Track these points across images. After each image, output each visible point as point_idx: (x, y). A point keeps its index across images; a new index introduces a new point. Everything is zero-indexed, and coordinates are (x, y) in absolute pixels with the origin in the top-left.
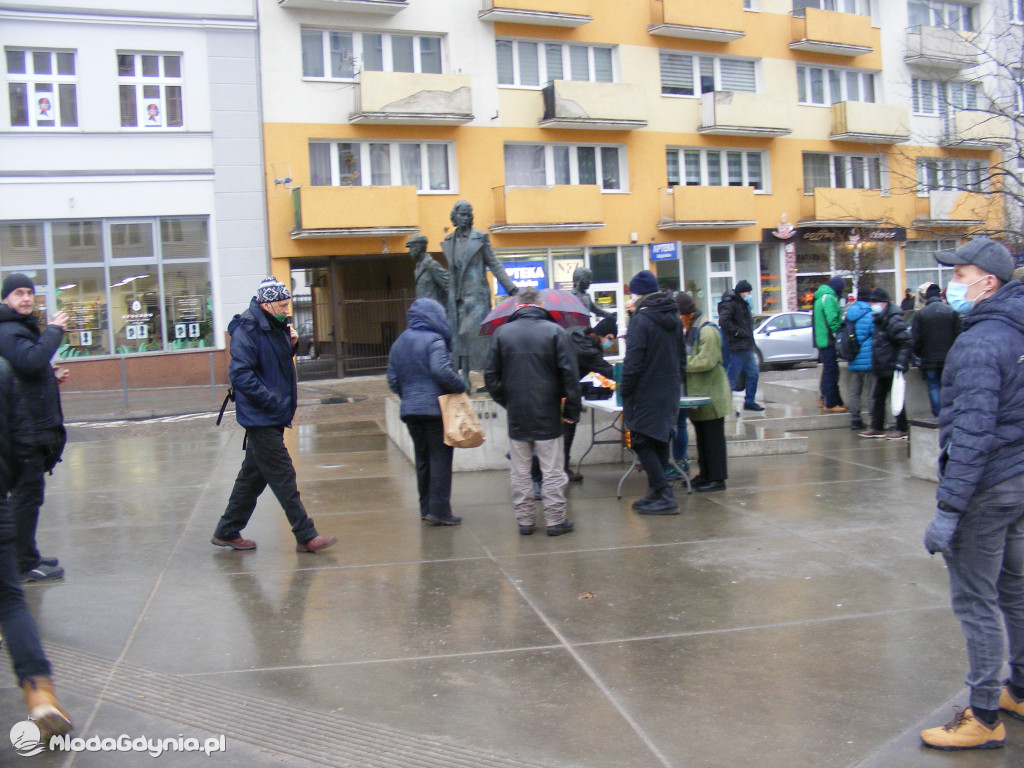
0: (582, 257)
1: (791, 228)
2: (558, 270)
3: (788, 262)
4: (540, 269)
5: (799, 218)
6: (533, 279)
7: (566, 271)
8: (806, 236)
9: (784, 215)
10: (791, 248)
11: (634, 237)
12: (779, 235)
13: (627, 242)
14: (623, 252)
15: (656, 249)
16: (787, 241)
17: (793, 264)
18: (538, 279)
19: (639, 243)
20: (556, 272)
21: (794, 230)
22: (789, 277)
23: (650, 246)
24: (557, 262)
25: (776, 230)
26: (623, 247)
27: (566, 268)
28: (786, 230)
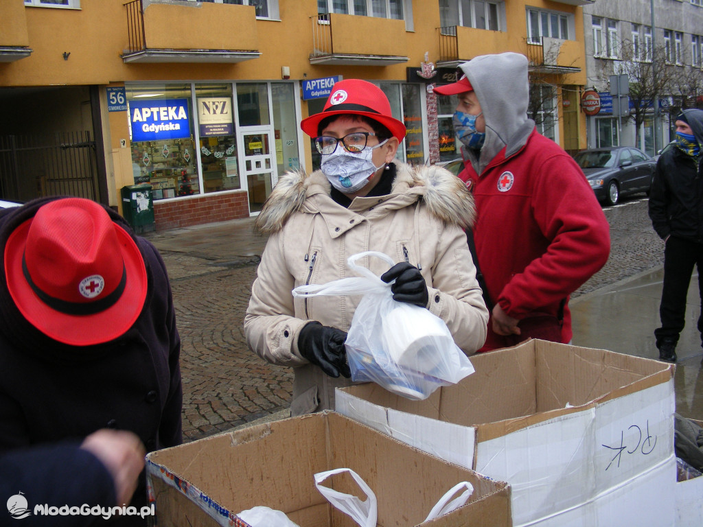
0: (230, 96)
1: (433, 68)
2: (203, 111)
3: (428, 104)
4: (182, 109)
5: (438, 58)
6: (174, 121)
7: (212, 111)
8: (444, 77)
9: (427, 53)
10: (431, 88)
11: (287, 71)
12: (423, 74)
13: (278, 78)
14: (272, 89)
15: (309, 86)
16: (427, 81)
17: (434, 106)
18: (181, 121)
19: (291, 79)
20: (201, 113)
21: (435, 69)
22: (430, 119)
23: (302, 83)
24: (201, 100)
25: (420, 69)
26: (273, 83)
27: (212, 107)
28: (429, 70)
